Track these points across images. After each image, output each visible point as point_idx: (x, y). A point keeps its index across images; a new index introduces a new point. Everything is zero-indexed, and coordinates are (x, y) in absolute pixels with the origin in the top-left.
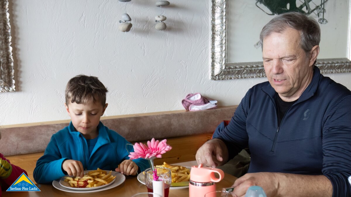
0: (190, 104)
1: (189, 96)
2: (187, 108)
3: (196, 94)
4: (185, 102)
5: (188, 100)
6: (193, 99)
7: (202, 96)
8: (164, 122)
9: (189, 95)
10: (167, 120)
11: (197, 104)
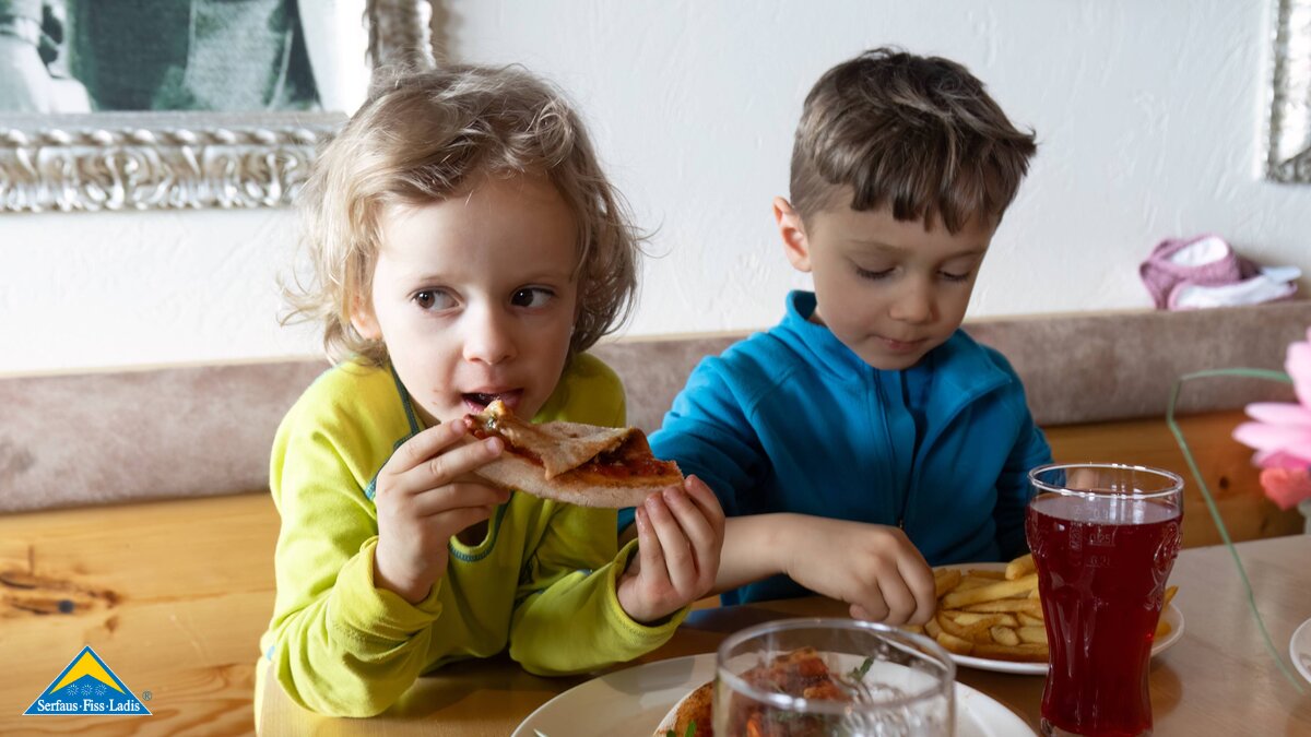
0: (1177, 280)
1: (1167, 248)
2: (1163, 299)
3: (1199, 239)
4: (1152, 272)
5: (1163, 264)
6: (1182, 260)
7: (1231, 251)
8: (1082, 351)
9: (1164, 245)
10: (1099, 342)
11: (1207, 278)
